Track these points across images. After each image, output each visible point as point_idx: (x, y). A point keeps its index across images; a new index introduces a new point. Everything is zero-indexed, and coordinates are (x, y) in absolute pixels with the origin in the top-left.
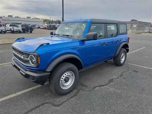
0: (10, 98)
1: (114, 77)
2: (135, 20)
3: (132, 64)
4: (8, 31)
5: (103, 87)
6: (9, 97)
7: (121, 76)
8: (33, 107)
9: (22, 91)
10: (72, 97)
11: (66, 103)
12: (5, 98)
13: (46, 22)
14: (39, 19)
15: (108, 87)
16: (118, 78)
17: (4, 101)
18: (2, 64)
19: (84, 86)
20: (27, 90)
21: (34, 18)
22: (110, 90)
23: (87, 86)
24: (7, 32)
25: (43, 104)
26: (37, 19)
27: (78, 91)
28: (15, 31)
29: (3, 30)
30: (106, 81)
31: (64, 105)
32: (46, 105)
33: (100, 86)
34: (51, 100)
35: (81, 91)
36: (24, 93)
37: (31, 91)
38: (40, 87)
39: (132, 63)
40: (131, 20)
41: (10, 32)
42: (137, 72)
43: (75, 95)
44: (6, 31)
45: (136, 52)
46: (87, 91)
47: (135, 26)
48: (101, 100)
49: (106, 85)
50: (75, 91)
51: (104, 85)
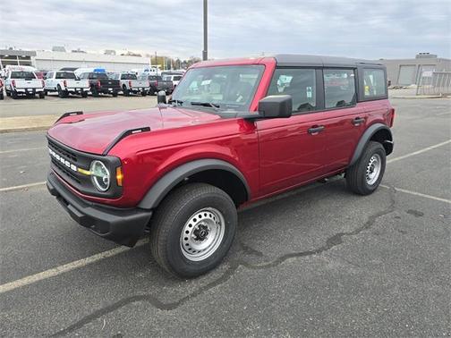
0: (40, 281)
1: (346, 229)
2: (427, 56)
3: (406, 191)
4: (51, 91)
5: (307, 257)
6: (37, 279)
7: (369, 225)
8: (99, 309)
9: (75, 263)
10: (214, 284)
11: (195, 299)
12: (26, 281)
13: (158, 66)
14: (139, 56)
15: (323, 256)
16: (357, 231)
17: (24, 287)
18: (28, 185)
19: (252, 252)
20: (89, 260)
21: (126, 53)
22: (330, 266)
23: (260, 254)
24: (49, 93)
25: (127, 301)
26: (134, 55)
27: (234, 268)
28: (71, 92)
29: (37, 90)
30: (321, 240)
31: (187, 305)
32: (135, 303)
33: (301, 254)
34: (153, 291)
35: (240, 266)
36: (79, 268)
37: (99, 262)
38: (125, 252)
39: (406, 189)
40: (417, 57)
41: (57, 93)
42: (421, 215)
43: (224, 278)
44: (46, 91)
45: (425, 152)
46: (260, 268)
47: (428, 73)
48: (296, 296)
49: (319, 251)
50: (225, 267)
51: (312, 253)
